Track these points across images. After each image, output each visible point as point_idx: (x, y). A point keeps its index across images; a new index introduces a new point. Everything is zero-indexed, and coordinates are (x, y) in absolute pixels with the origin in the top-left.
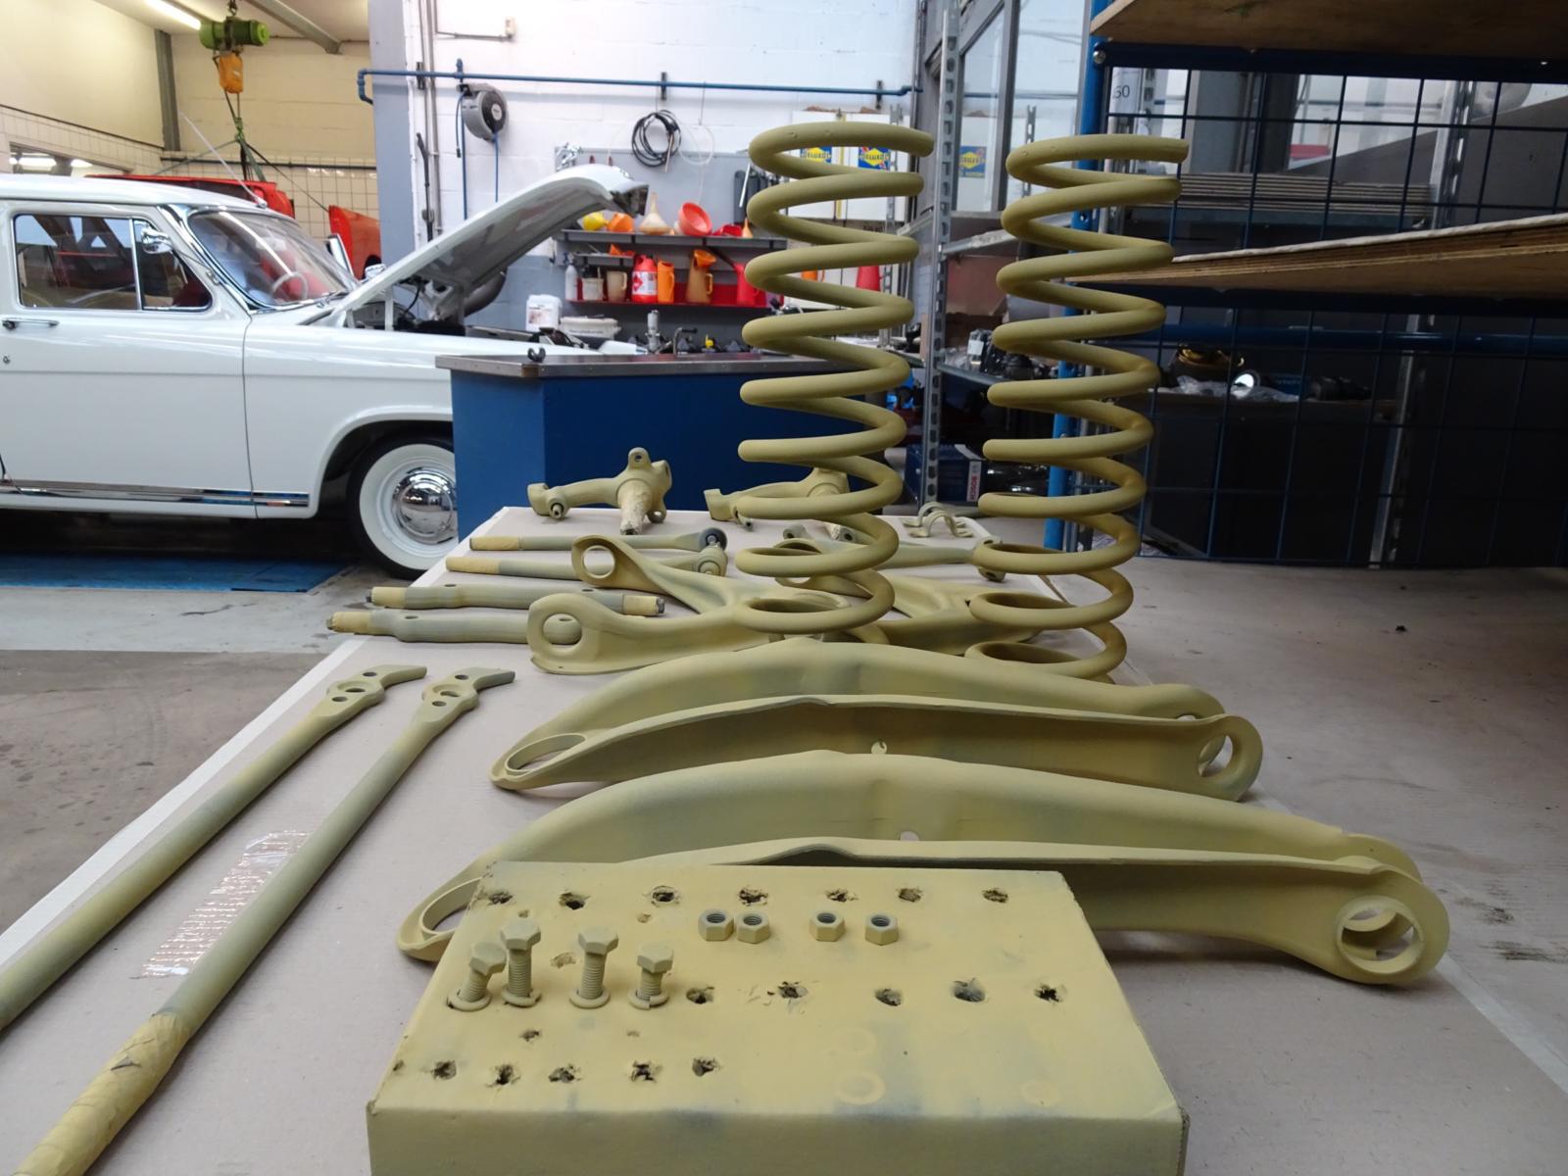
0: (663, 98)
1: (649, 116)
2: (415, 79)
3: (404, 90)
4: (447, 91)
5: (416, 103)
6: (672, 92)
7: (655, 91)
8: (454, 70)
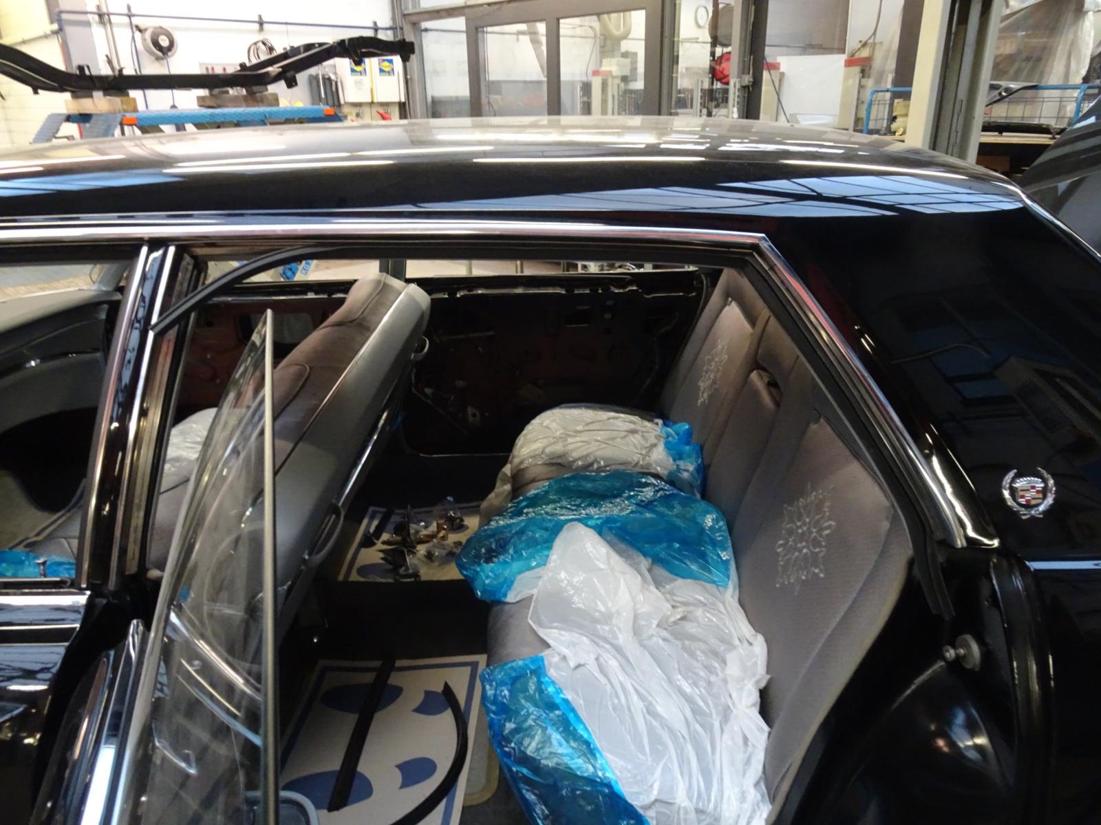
0: (261, 29)
1: (258, 42)
2: (97, 17)
3: (88, 24)
4: (120, 25)
5: (98, 32)
6: (265, 26)
7: (257, 26)
8: (126, 11)
